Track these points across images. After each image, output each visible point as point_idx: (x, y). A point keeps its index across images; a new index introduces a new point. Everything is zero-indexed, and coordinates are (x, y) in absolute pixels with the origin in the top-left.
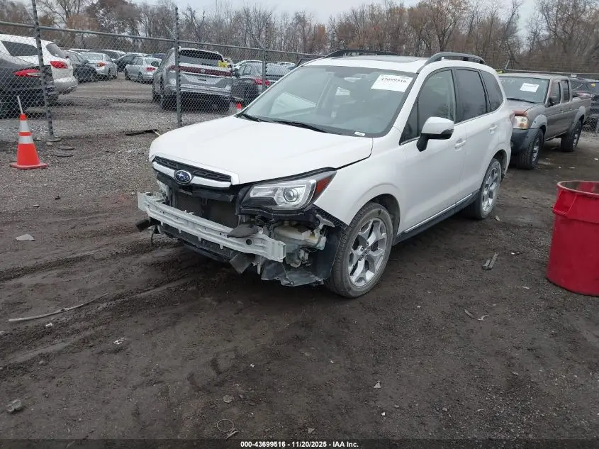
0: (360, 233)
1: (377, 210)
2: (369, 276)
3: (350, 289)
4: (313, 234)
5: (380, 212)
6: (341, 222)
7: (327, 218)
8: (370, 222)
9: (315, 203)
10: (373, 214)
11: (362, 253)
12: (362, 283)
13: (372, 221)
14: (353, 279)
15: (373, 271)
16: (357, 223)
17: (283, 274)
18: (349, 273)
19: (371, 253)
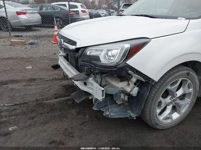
0: (169, 87)
1: (186, 72)
2: (176, 116)
3: (157, 124)
4: (129, 84)
5: (188, 74)
6: (150, 78)
7: (138, 74)
8: (178, 80)
9: (127, 62)
10: (182, 74)
11: (170, 101)
12: (169, 121)
13: (180, 80)
14: (161, 118)
15: (179, 113)
16: (166, 80)
17: (107, 107)
18: (158, 114)
19: (178, 101)
